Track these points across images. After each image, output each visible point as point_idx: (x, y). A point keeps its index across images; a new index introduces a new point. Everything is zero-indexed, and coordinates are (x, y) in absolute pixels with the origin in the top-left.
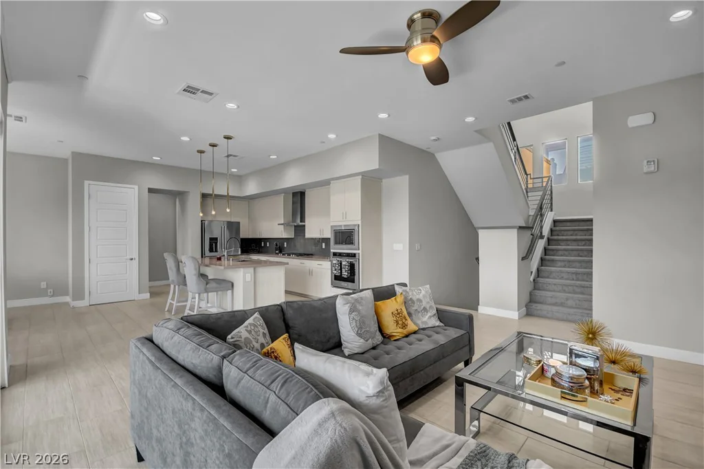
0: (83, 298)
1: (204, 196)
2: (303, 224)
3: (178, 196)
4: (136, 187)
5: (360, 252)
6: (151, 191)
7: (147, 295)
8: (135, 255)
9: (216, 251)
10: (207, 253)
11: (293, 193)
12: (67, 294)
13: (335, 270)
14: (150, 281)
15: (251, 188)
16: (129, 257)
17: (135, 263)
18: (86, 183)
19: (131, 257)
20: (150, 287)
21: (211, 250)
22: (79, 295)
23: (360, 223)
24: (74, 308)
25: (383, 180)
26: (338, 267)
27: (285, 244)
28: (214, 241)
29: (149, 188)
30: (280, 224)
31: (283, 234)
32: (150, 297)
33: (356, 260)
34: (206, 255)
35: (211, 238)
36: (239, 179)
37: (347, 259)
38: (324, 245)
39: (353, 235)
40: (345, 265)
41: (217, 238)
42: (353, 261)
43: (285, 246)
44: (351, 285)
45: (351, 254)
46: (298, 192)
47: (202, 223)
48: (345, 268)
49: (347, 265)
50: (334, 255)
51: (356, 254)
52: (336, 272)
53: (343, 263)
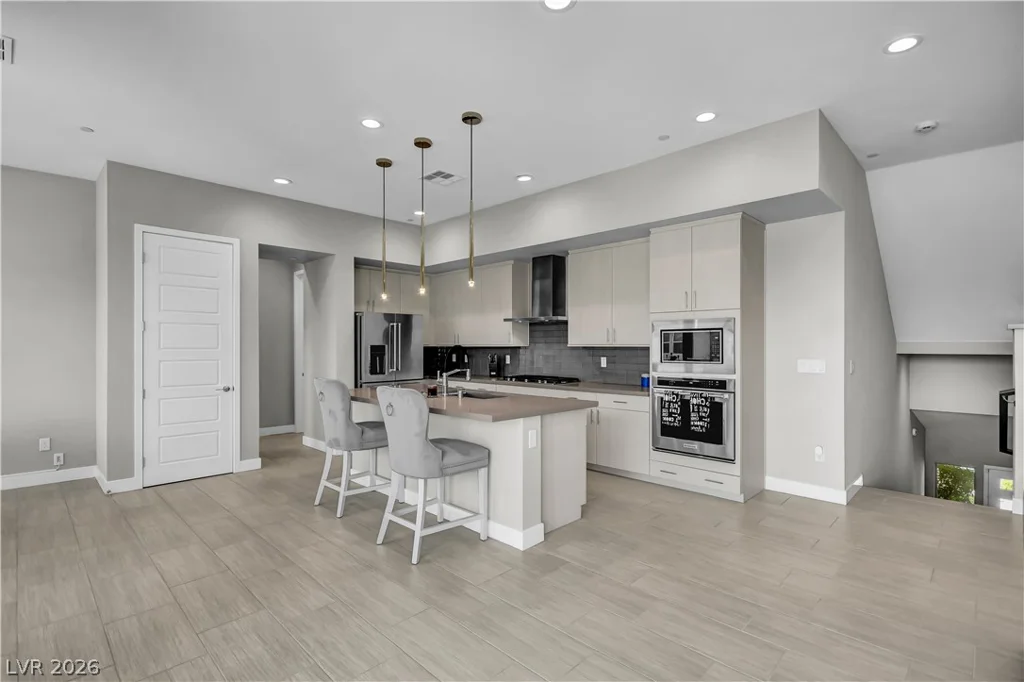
0: (130, 474)
1: (359, 263)
2: (560, 318)
3: (314, 262)
4: (236, 242)
5: (737, 377)
6: (265, 252)
7: (256, 463)
8: (235, 381)
9: (382, 373)
10: (366, 376)
11: (534, 259)
12: (92, 460)
13: (670, 415)
14: (261, 426)
15: (449, 249)
16: (221, 386)
17: (235, 395)
18: (138, 228)
19: (226, 385)
20: (262, 439)
21: (373, 371)
22: (121, 465)
23: (737, 315)
24: (110, 495)
25: (767, 226)
26: (676, 408)
27: (508, 357)
28: (378, 352)
29: (260, 245)
30: (505, 320)
31: (512, 339)
32: (259, 466)
33: (726, 396)
34: (364, 380)
35: (373, 347)
36: (420, 233)
37: (700, 391)
38: (604, 362)
39: (718, 340)
40: (698, 405)
41: (384, 347)
42: (718, 396)
43: (508, 361)
44: (710, 448)
45: (715, 381)
46: (549, 256)
47: (356, 317)
48: (699, 412)
49: (705, 406)
50: (662, 382)
51: (725, 382)
52: (670, 419)
53: (694, 401)
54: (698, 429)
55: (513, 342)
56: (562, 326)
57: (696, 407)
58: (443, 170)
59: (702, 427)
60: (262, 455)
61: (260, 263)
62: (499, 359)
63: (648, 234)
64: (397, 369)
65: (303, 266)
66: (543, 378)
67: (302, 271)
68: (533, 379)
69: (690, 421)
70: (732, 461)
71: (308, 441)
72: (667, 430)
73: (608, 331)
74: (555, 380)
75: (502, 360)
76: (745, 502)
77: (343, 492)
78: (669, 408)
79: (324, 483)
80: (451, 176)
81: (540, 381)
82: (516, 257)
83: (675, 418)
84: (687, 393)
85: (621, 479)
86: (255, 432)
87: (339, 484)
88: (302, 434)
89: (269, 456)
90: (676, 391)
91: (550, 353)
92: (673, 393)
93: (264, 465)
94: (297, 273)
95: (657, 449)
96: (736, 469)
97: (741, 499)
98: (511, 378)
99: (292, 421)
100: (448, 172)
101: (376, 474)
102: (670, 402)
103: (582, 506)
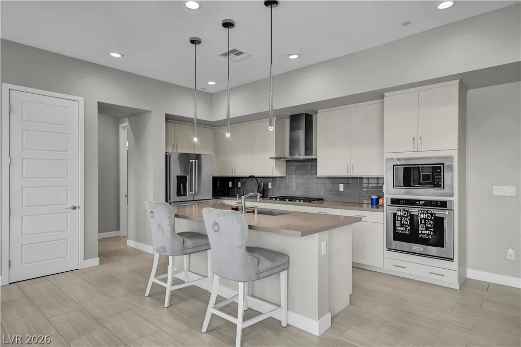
1: (169, 118)
2: (311, 157)
3: (136, 117)
4: (81, 99)
5: (455, 199)
6: (103, 108)
7: (96, 261)
8: (80, 202)
9: (185, 195)
10: (174, 197)
11: (292, 116)
13: (402, 226)
16: (71, 205)
17: (80, 213)
18: (5, 86)
19: (74, 205)
21: (179, 194)
23: (455, 154)
25: (469, 91)
26: (407, 221)
27: (270, 184)
28: (182, 180)
29: (99, 102)
30: (270, 158)
31: (275, 172)
32: (98, 264)
33: (447, 212)
34: (172, 200)
35: (178, 177)
36: (210, 98)
37: (426, 209)
38: (341, 187)
39: (440, 172)
40: (425, 219)
41: (186, 176)
42: (439, 213)
43: (270, 187)
44: (433, 250)
45: (437, 202)
46: (303, 114)
47: (166, 156)
48: (425, 224)
49: (431, 219)
50: (395, 202)
51: (446, 202)
52: (402, 229)
53: (422, 216)
54: (426, 236)
55: (276, 173)
56: (314, 163)
57: (423, 221)
58: (236, 49)
59: (428, 235)
60: (100, 255)
61: (98, 116)
62: (264, 184)
63: (383, 97)
64: (195, 192)
65: (127, 120)
66: (299, 199)
67: (126, 124)
68: (292, 199)
69: (419, 230)
70: (451, 260)
71: (131, 243)
72: (398, 237)
73: (348, 166)
74: (308, 200)
75: (266, 185)
76: (460, 289)
77: (169, 287)
78: (401, 221)
79: (152, 279)
80: (241, 53)
81: (298, 201)
82: (279, 115)
83: (406, 228)
84: (414, 211)
85: (368, 272)
86: (95, 236)
87: (165, 280)
88: (126, 237)
89: (105, 256)
90: (407, 209)
91: (302, 181)
92: (404, 211)
93: (101, 263)
94: (121, 126)
95: (390, 249)
96: (454, 265)
97: (457, 287)
98: (276, 198)
99: (118, 229)
100: (240, 50)
101: (189, 271)
102: (401, 216)
103: (350, 295)
